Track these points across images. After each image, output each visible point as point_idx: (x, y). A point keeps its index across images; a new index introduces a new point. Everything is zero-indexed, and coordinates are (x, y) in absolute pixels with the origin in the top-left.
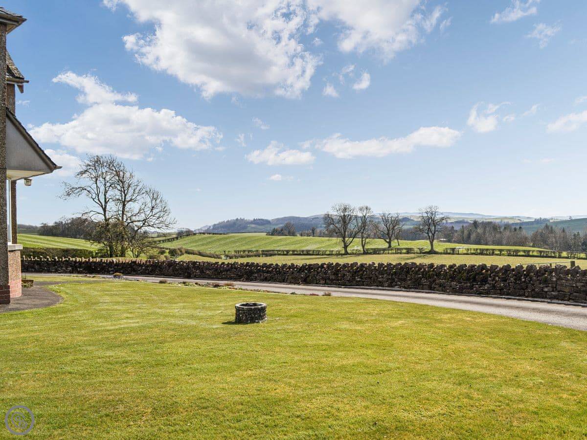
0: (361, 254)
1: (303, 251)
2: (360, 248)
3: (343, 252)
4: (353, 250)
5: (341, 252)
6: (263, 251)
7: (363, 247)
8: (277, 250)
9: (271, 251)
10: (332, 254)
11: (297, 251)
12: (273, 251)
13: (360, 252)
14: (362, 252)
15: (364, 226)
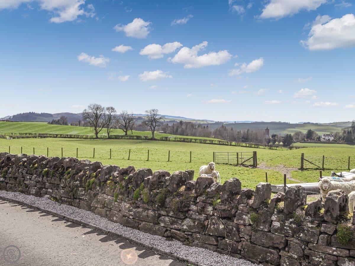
0: (107, 139)
1: (67, 135)
2: (106, 135)
3: (95, 137)
4: (102, 136)
5: (93, 137)
6: (39, 134)
7: (108, 134)
8: (49, 134)
9: (45, 134)
10: (87, 138)
11: (64, 135)
12: (47, 134)
13: (106, 137)
14: (108, 137)
15: (110, 120)
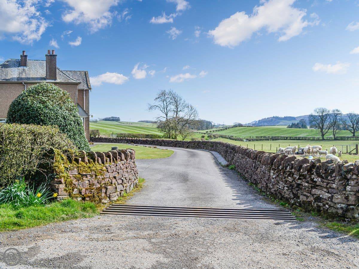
0: (333, 140)
1: (296, 138)
2: (332, 136)
3: (321, 139)
4: (328, 137)
5: (320, 139)
6: (272, 137)
7: (334, 135)
8: (280, 137)
9: (277, 137)
10: (314, 140)
11: (293, 138)
13: (332, 139)
14: (334, 139)
15: (335, 122)
